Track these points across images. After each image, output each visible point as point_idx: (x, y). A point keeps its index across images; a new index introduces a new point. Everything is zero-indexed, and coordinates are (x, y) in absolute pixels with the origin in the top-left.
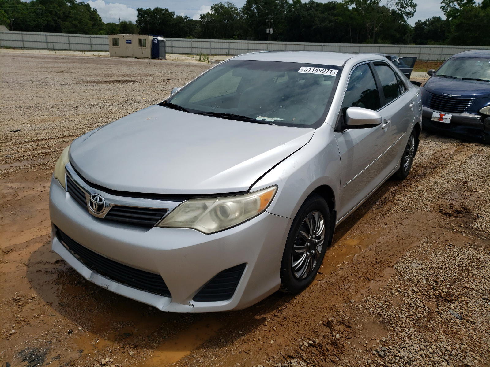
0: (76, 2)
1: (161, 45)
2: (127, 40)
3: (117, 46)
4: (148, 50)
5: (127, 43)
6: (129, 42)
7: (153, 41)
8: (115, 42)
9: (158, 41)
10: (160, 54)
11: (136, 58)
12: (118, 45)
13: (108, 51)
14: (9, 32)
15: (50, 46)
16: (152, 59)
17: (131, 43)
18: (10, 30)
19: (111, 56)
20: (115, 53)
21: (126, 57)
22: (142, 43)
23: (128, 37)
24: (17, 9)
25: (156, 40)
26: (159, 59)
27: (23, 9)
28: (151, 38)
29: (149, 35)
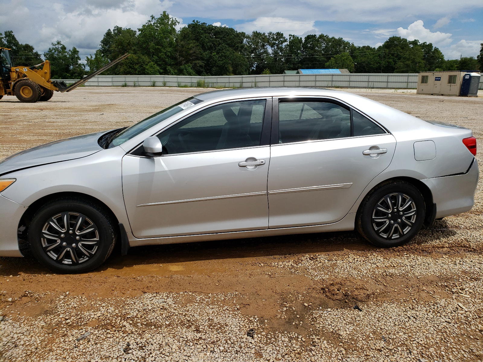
0: (419, 43)
1: (473, 81)
2: (436, 78)
3: (426, 84)
4: (457, 87)
5: (436, 80)
6: (438, 79)
7: (464, 77)
8: (424, 80)
9: (471, 77)
10: (470, 91)
11: (442, 95)
12: (426, 82)
13: (416, 89)
14: (350, 74)
15: (371, 85)
16: (459, 96)
17: (440, 80)
18: (351, 72)
19: (418, 93)
20: (422, 90)
21: (432, 94)
22: (452, 80)
23: (438, 74)
24: (365, 54)
25: (468, 76)
26: (467, 96)
27: (370, 54)
28: (463, 74)
29: (461, 71)
